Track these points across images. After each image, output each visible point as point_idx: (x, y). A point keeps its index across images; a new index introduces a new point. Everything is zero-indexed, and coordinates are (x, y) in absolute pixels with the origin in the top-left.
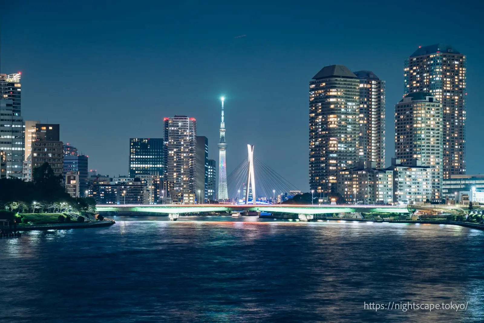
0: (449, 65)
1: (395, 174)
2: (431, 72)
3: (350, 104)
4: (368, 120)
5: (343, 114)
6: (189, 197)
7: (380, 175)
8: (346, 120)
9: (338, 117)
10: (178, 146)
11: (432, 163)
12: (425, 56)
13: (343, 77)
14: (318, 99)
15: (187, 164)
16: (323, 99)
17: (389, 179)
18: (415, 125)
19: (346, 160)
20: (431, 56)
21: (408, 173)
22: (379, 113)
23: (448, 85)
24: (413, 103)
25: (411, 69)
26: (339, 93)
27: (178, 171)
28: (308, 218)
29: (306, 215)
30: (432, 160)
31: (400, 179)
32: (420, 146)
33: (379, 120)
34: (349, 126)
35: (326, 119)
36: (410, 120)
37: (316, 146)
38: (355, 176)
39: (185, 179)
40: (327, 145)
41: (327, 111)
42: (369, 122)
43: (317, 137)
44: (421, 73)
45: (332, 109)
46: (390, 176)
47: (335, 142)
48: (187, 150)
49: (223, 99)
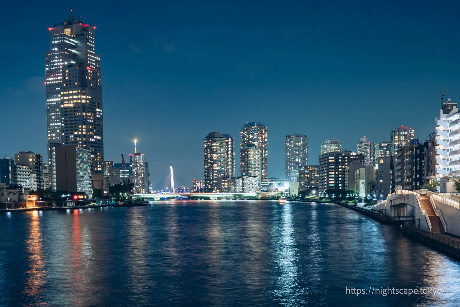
0: (260, 131)
1: (243, 180)
2: (253, 134)
3: (221, 149)
4: (228, 155)
5: (219, 153)
6: (142, 190)
7: (237, 180)
8: (220, 156)
9: (217, 155)
10: (137, 167)
11: (256, 175)
12: (250, 127)
13: (219, 137)
14: (207, 147)
15: (141, 175)
16: (210, 147)
17: (241, 182)
18: (249, 158)
19: (221, 173)
20: (253, 127)
21: (248, 179)
22: (232, 153)
23: (260, 140)
24: (248, 149)
25: (244, 132)
26: (217, 145)
27: (137, 179)
28: (215, 199)
29: (214, 197)
30: (256, 173)
31: (245, 182)
32: (251, 167)
33: (232, 155)
34: (222, 159)
35: (212, 156)
36: (247, 156)
37: (207, 168)
38: (226, 180)
39: (140, 182)
40: (212, 167)
41: (212, 152)
42: (228, 156)
43: (208, 163)
44: (248, 135)
45: (215, 152)
46: (241, 180)
47: (216, 166)
48: (141, 169)
49: (135, 141)
